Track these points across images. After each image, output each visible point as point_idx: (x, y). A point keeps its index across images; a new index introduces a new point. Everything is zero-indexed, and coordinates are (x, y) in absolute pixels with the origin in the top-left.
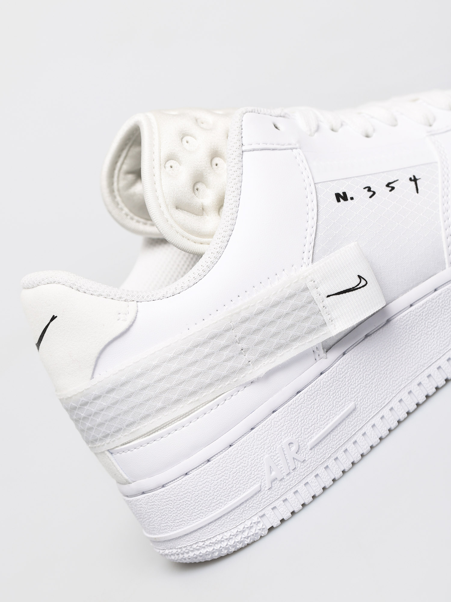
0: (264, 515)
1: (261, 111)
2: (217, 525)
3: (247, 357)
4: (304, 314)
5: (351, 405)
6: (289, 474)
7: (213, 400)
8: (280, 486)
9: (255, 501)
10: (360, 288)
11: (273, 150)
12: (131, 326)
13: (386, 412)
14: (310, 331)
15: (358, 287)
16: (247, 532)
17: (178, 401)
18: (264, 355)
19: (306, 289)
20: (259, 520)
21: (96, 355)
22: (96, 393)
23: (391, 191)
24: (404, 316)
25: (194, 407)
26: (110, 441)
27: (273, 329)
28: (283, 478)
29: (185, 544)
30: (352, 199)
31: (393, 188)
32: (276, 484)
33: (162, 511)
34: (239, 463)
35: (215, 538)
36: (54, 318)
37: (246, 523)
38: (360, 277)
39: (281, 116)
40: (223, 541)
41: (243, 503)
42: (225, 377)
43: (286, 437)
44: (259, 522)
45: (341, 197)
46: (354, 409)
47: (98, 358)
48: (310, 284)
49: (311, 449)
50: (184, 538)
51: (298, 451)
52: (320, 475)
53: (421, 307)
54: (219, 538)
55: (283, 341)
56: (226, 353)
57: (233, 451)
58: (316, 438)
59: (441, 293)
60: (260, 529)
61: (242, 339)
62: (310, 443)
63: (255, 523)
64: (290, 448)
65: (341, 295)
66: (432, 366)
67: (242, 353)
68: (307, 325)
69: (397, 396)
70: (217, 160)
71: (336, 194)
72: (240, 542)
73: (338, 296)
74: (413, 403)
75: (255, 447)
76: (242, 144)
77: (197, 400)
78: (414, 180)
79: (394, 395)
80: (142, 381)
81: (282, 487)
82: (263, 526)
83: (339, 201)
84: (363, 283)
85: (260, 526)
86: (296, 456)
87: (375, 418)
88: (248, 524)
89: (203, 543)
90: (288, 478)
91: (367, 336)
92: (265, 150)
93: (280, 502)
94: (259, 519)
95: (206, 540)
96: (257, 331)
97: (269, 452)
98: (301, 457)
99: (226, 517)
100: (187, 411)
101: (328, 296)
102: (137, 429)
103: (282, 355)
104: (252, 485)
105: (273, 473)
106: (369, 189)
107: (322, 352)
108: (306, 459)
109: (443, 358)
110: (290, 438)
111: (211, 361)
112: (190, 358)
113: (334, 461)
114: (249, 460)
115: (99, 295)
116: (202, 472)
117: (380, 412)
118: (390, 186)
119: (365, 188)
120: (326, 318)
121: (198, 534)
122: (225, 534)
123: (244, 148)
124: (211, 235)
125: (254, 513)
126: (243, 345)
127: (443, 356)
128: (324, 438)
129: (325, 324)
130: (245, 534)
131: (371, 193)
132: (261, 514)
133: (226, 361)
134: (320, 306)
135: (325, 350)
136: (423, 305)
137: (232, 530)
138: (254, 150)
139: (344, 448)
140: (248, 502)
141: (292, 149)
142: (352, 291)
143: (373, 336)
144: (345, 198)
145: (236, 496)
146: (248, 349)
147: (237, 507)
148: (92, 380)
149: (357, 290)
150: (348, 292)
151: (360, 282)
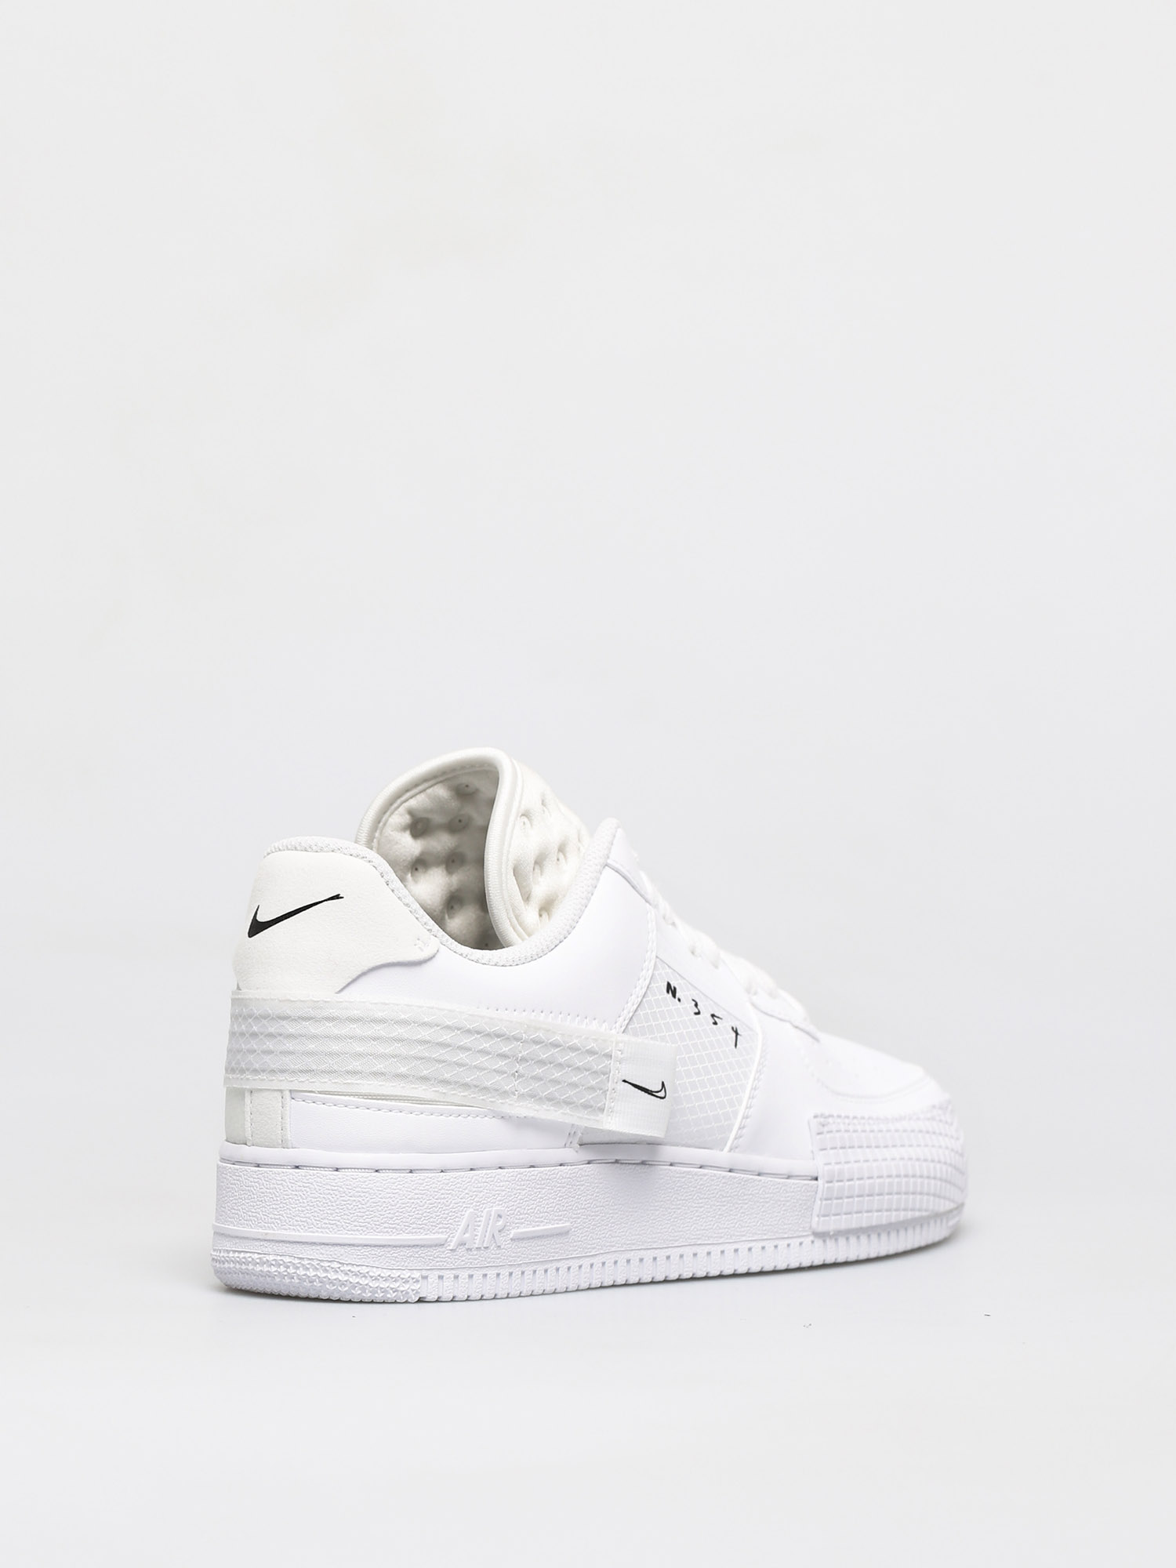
0: (425, 1278)
2: (373, 1252)
3: (517, 1084)
4: (592, 1082)
5: (566, 1225)
6: (478, 1249)
8: (463, 1256)
9: (429, 1253)
10: (657, 1097)
11: (633, 887)
12: (431, 959)
13: (587, 1262)
14: (585, 1105)
15: (655, 1094)
16: (398, 1284)
21: (365, 968)
22: (334, 1012)
23: (712, 1024)
24: (661, 1171)
26: (308, 1080)
27: (556, 1074)
28: (471, 1250)
29: (314, 1256)
30: (679, 1000)
31: (715, 1023)
32: (461, 1251)
34: (443, 1196)
35: (359, 1268)
36: (337, 897)
37: (404, 1272)
41: (417, 1246)
42: (485, 1090)
43: (499, 1205)
44: (418, 1281)
45: (671, 990)
46: (567, 1233)
47: (364, 974)
48: (616, 1054)
49: (512, 1239)
50: (318, 1248)
51: (501, 1231)
52: (501, 1278)
55: (557, 1096)
56: (501, 1064)
57: (444, 1178)
58: (522, 1230)
59: (706, 1175)
60: (413, 1291)
61: (524, 1060)
62: (516, 1232)
63: (413, 1279)
64: (496, 1221)
65: (637, 1090)
67: (515, 1076)
68: (587, 1097)
71: (668, 982)
72: (385, 1291)
73: (633, 1088)
74: (612, 1277)
75: (466, 1191)
76: (608, 856)
77: (444, 1093)
78: (736, 1032)
79: (602, 1252)
81: (464, 1259)
82: (416, 1290)
83: (668, 992)
84: (662, 1094)
85: (416, 1286)
86: (497, 1234)
87: (575, 1260)
88: (406, 1274)
89: (340, 1265)
90: (475, 1253)
91: (617, 1162)
93: (451, 1275)
94: (420, 1279)
95: (347, 1264)
96: (542, 1063)
97: (476, 1208)
98: (499, 1239)
99: (389, 1249)
101: (624, 1081)
102: (356, 1082)
103: (548, 1110)
104: (439, 1233)
105: (466, 1236)
106: (696, 1005)
107: (576, 1141)
108: (502, 1247)
109: (653, 1251)
110: (503, 1209)
111: (482, 1060)
112: (466, 1041)
113: (520, 1273)
114: (453, 1202)
116: (398, 1179)
117: (581, 1260)
118: (714, 1018)
120: (608, 1104)
121: (343, 1250)
123: (609, 861)
125: (420, 1266)
126: (520, 1067)
127: (665, 1248)
128: (528, 1238)
129: (602, 1110)
130: (395, 1285)
131: (697, 1011)
132: (424, 1273)
133: (497, 1071)
134: (610, 1086)
135: (580, 1142)
136: (683, 1173)
137: (385, 1270)
138: (616, 871)
139: (535, 1268)
140: (422, 1248)
141: (647, 901)
142: (649, 1094)
144: (674, 993)
145: (415, 1232)
146: (523, 1076)
147: (409, 1246)
148: (338, 995)
149: (653, 1097)
150: (646, 1092)
151: (660, 1091)
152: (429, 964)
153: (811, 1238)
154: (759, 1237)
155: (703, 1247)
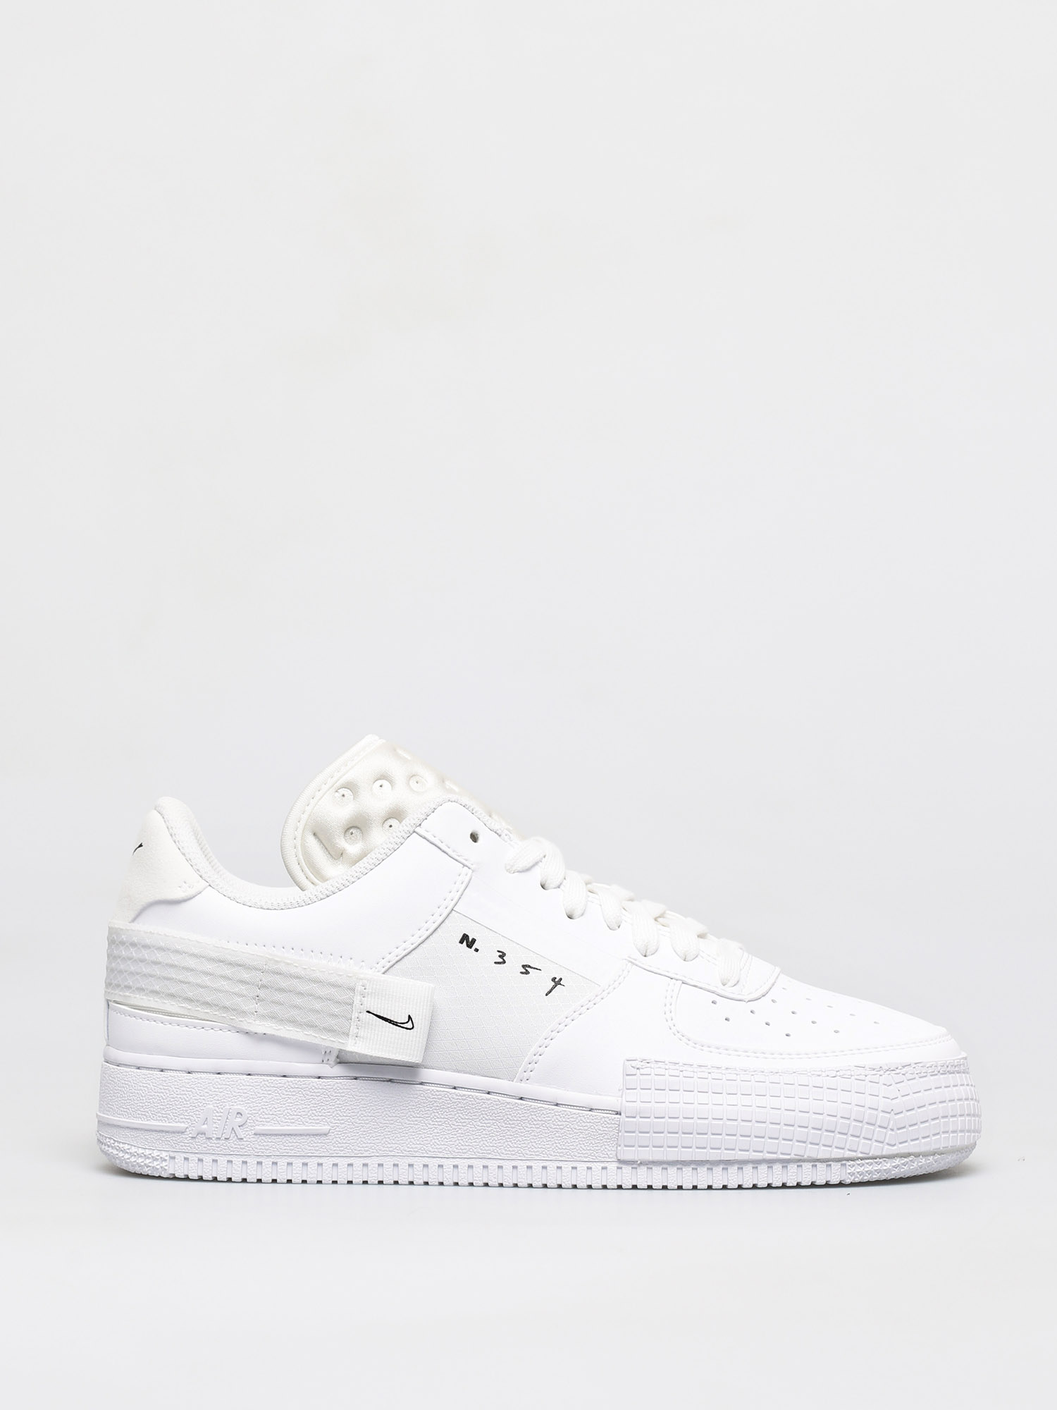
0: (174, 1158)
1: (476, 812)
2: (132, 1133)
3: (258, 1007)
4: (336, 1010)
5: (325, 1128)
6: (219, 1139)
7: (201, 1020)
8: (204, 1143)
9: (174, 1138)
10: (403, 1028)
11: (443, 851)
12: (185, 901)
13: (358, 1163)
14: (330, 1030)
15: (401, 1025)
16: (151, 1162)
17: (172, 996)
18: (273, 1017)
19: (353, 990)
20: (166, 1158)
21: (147, 903)
23: (522, 973)
24: (437, 1091)
25: (183, 1013)
26: (110, 991)
27: (298, 1001)
28: (211, 1139)
30: (477, 950)
31: (527, 973)
32: (201, 1139)
33: (131, 1095)
34: (184, 1093)
37: (154, 1151)
38: (410, 1017)
39: (495, 832)
40: (127, 1153)
41: (164, 1131)
42: (225, 1008)
43: (240, 1104)
44: (165, 1160)
45: (467, 941)
46: (326, 1135)
47: (146, 908)
48: (359, 988)
49: (256, 1134)
51: (242, 1126)
52: (248, 1164)
53: (460, 1096)
54: (126, 1147)
55: (298, 1018)
56: (241, 988)
57: (187, 1077)
58: (268, 1127)
59: (489, 1100)
60: (162, 1167)
61: (264, 986)
62: (259, 1128)
63: (161, 1158)
64: (236, 1117)
65: (380, 1020)
66: (435, 1159)
67: (255, 999)
68: (332, 1022)
69: (381, 1158)
70: (393, 822)
71: (465, 934)
72: (140, 1165)
75: (207, 1090)
76: (420, 825)
77: (189, 1009)
78: (557, 982)
79: (377, 1155)
80: (159, 956)
81: (205, 1145)
82: (166, 1166)
83: (461, 942)
84: (410, 1025)
85: (164, 1164)
86: (237, 1129)
87: (342, 1159)
88: (156, 1154)
90: (216, 1142)
91: (390, 1080)
92: (436, 846)
93: (195, 1158)
96: (283, 991)
97: (215, 1105)
98: (241, 1133)
99: (142, 1132)
100: (173, 1011)
101: (368, 1012)
102: (130, 995)
104: (181, 1122)
105: (205, 1126)
106: (502, 955)
107: (333, 1058)
108: (245, 1139)
109: (452, 1160)
110: (243, 1108)
111: (224, 984)
112: (209, 967)
113: (271, 1163)
114: (194, 1098)
115: (184, 854)
116: (149, 1076)
117: (352, 1159)
118: (526, 969)
119: (499, 951)
120: (353, 1030)
122: (133, 1148)
123: (418, 830)
124: (324, 879)
125: (167, 1148)
126: (262, 993)
127: (453, 1158)
128: (276, 1135)
129: (348, 1034)
130: (148, 1162)
131: (501, 960)
132: (172, 1154)
133: (237, 994)
134: (355, 1015)
135: (338, 1060)
136: (464, 1095)
138: (425, 838)
139: (290, 1160)
140: (167, 1134)
141: (464, 865)
142: (393, 1024)
143: (394, 1084)
144: (470, 945)
145: (161, 1120)
146: (263, 1000)
147: (156, 1131)
148: (132, 924)
149: (397, 1027)
150: (390, 1023)
151: (407, 1022)
152: (184, 905)
153: (616, 1165)
154: (553, 1158)
155: (495, 1161)
